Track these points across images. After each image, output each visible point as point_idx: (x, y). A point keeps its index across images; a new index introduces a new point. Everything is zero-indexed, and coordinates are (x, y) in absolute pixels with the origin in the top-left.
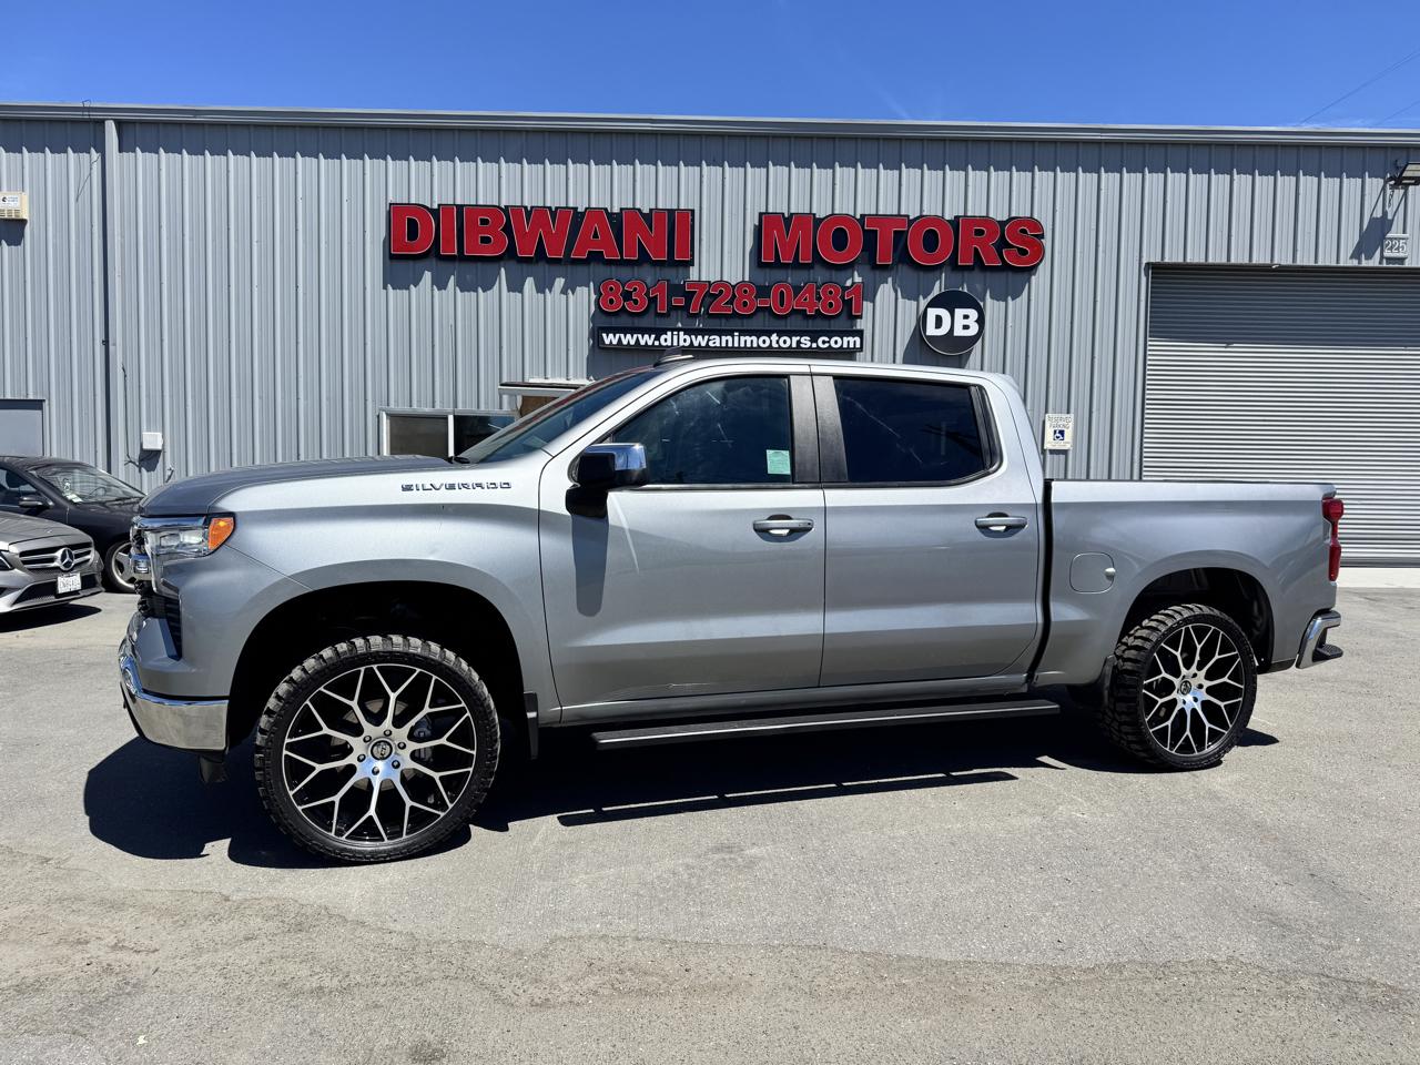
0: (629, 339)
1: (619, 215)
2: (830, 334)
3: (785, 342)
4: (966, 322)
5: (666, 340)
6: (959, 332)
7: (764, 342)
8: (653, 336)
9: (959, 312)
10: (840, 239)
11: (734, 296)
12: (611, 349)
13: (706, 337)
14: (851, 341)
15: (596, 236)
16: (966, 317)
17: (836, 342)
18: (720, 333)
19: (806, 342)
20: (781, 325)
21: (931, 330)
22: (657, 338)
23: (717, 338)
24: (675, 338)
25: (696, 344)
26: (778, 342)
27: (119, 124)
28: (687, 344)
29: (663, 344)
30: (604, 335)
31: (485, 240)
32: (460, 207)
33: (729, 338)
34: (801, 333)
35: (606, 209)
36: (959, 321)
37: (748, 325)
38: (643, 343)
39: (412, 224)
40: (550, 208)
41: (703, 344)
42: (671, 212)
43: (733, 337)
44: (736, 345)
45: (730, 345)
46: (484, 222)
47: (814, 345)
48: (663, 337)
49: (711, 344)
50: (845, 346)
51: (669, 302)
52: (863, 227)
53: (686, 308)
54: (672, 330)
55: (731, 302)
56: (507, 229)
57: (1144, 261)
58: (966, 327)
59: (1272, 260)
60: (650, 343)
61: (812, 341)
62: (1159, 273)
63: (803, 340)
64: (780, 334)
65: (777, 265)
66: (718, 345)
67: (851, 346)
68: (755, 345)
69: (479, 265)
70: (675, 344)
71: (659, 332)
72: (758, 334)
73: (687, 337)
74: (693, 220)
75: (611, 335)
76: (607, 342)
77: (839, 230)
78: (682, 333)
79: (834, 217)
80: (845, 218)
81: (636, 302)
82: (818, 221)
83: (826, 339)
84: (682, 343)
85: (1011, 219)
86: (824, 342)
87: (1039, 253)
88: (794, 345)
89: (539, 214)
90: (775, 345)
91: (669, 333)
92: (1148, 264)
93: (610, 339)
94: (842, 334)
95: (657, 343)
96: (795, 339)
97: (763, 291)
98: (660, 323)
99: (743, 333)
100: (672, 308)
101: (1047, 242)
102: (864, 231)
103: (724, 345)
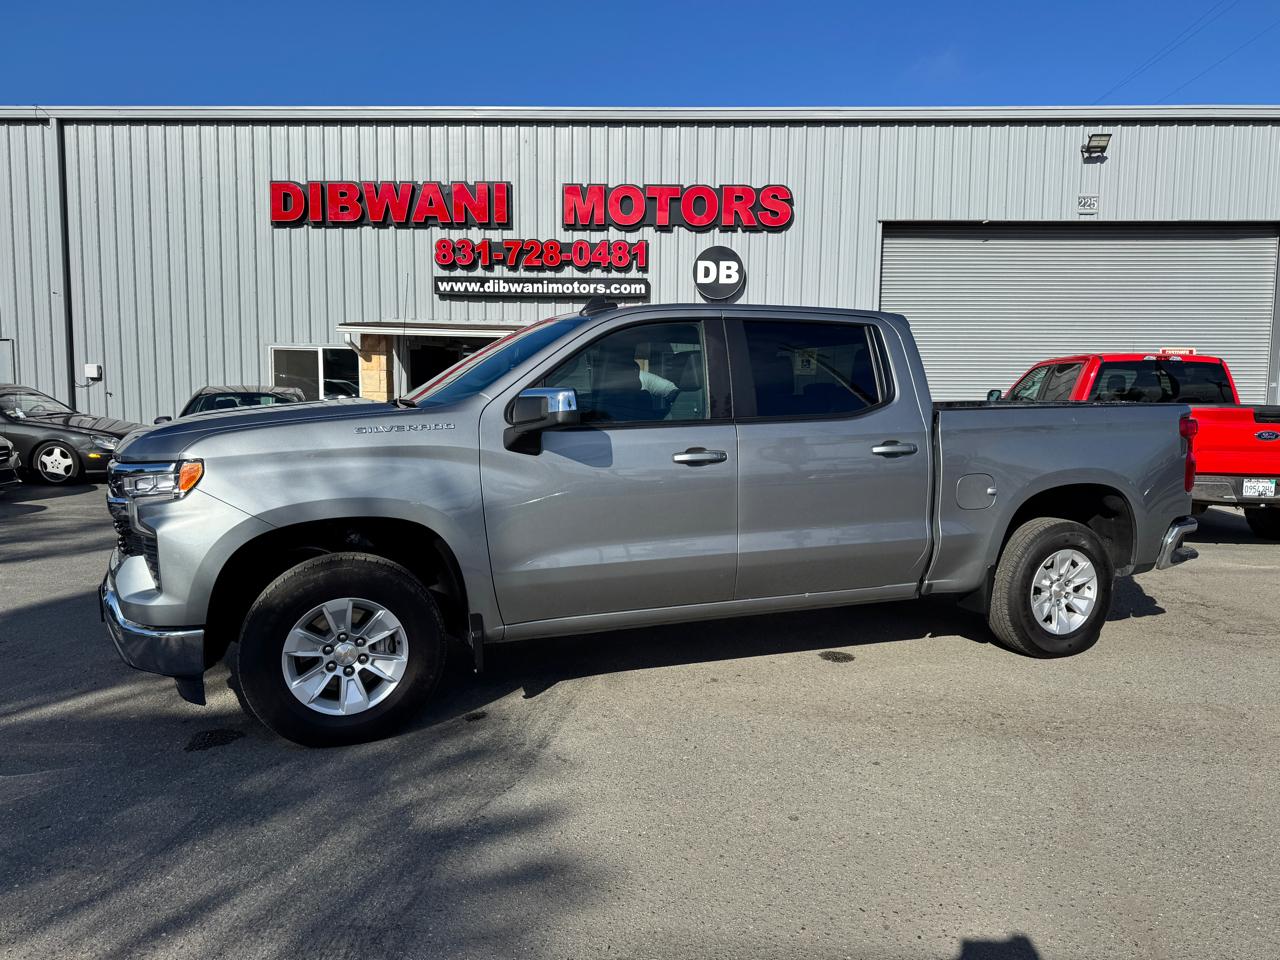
0: (459, 287)
1: (449, 187)
2: (620, 282)
3: (584, 288)
4: (729, 272)
5: (489, 287)
6: (723, 280)
7: (568, 288)
8: (479, 284)
9: (723, 264)
10: (626, 205)
11: (542, 252)
12: (445, 294)
13: (521, 285)
14: (638, 288)
15: (431, 204)
16: (729, 268)
17: (625, 289)
18: (533, 281)
19: (602, 288)
20: (581, 275)
22: (482, 286)
23: (530, 285)
24: (496, 285)
25: (513, 290)
26: (579, 288)
28: (506, 290)
29: (487, 290)
30: (440, 283)
31: (344, 209)
32: (323, 184)
33: (540, 285)
34: (598, 281)
35: (439, 183)
36: (723, 272)
37: (555, 275)
38: (470, 290)
39: (287, 197)
40: (395, 183)
41: (519, 290)
42: (490, 184)
43: (543, 284)
44: (545, 291)
45: (540, 291)
46: (343, 194)
47: (608, 291)
48: (486, 285)
49: (525, 290)
50: (633, 292)
51: (491, 257)
52: (645, 195)
53: (504, 261)
54: (494, 279)
55: (540, 256)
56: (362, 200)
57: (881, 219)
58: (729, 276)
59: (986, 216)
60: (476, 290)
61: (606, 288)
63: (599, 287)
64: (581, 281)
65: (576, 226)
66: (531, 291)
67: (638, 291)
68: (560, 291)
69: (342, 228)
70: (496, 290)
71: (483, 281)
72: (563, 281)
73: (506, 285)
74: (511, 191)
75: (445, 284)
76: (442, 289)
77: (626, 197)
78: (501, 282)
79: (622, 188)
80: (631, 188)
81: (464, 256)
82: (608, 191)
83: (618, 286)
84: (502, 290)
85: (768, 186)
86: (616, 289)
87: (789, 214)
88: (592, 291)
89: (385, 188)
90: (576, 291)
92: (883, 222)
93: (444, 287)
94: (631, 281)
96: (593, 286)
97: (566, 247)
98: (485, 274)
99: (551, 281)
100: (493, 262)
101: (796, 206)
102: (646, 198)
103: (535, 291)
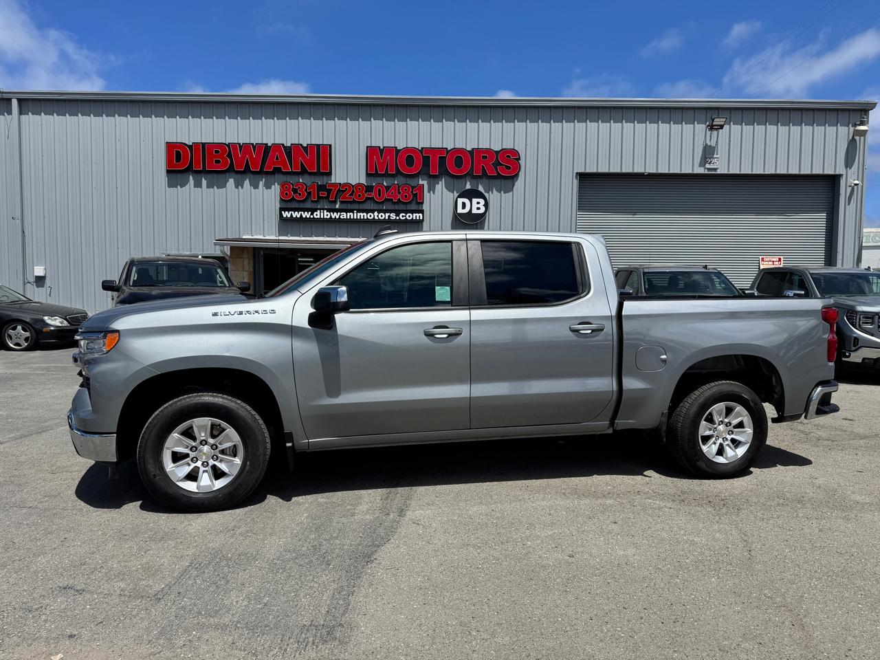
0: (296, 214)
1: (290, 147)
2: (406, 212)
3: (382, 216)
4: (478, 206)
5: (317, 215)
6: (475, 211)
8: (310, 213)
9: (475, 201)
10: (410, 161)
11: (353, 191)
12: (286, 219)
13: (339, 213)
14: (418, 216)
15: (277, 159)
16: (478, 203)
17: (409, 216)
18: (347, 211)
19: (393, 216)
20: (380, 207)
21: (460, 210)
22: (312, 214)
23: (345, 214)
24: (322, 213)
25: (333, 217)
26: (378, 216)
27: (20, 101)
28: (329, 217)
29: (316, 217)
30: (283, 212)
31: (217, 162)
32: (204, 144)
33: (351, 214)
34: (390, 211)
35: (283, 145)
36: (475, 206)
37: (361, 207)
38: (304, 216)
39: (178, 153)
40: (253, 144)
41: (337, 217)
42: (318, 146)
43: (353, 213)
44: (355, 218)
45: (352, 217)
46: (216, 152)
47: (398, 218)
48: (315, 213)
49: (341, 217)
50: (414, 218)
51: (318, 195)
52: (422, 154)
53: (327, 197)
54: (320, 209)
55: (352, 194)
56: (229, 155)
57: (575, 172)
58: (478, 209)
59: (645, 170)
60: (308, 217)
61: (396, 216)
62: (584, 178)
63: (391, 215)
64: (379, 212)
65: (376, 175)
66: (345, 217)
67: (418, 218)
68: (365, 218)
69: (215, 175)
70: (322, 217)
71: (313, 211)
72: (367, 211)
73: (328, 213)
74: (331, 150)
75: (287, 212)
76: (285, 216)
77: (410, 155)
78: (325, 211)
79: (407, 150)
80: (413, 150)
81: (300, 194)
82: (398, 151)
83: (404, 215)
84: (325, 217)
85: (503, 149)
86: (403, 216)
87: (517, 168)
88: (387, 218)
89: (246, 147)
90: (376, 218)
91: (319, 211)
92: (577, 173)
93: (286, 214)
94: (413, 212)
95: (312, 217)
96: (387, 215)
97: (369, 188)
98: (314, 206)
99: (359, 211)
100: (320, 198)
101: (522, 162)
102: (423, 157)
103: (348, 217)
